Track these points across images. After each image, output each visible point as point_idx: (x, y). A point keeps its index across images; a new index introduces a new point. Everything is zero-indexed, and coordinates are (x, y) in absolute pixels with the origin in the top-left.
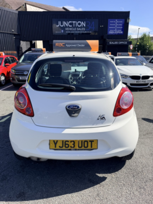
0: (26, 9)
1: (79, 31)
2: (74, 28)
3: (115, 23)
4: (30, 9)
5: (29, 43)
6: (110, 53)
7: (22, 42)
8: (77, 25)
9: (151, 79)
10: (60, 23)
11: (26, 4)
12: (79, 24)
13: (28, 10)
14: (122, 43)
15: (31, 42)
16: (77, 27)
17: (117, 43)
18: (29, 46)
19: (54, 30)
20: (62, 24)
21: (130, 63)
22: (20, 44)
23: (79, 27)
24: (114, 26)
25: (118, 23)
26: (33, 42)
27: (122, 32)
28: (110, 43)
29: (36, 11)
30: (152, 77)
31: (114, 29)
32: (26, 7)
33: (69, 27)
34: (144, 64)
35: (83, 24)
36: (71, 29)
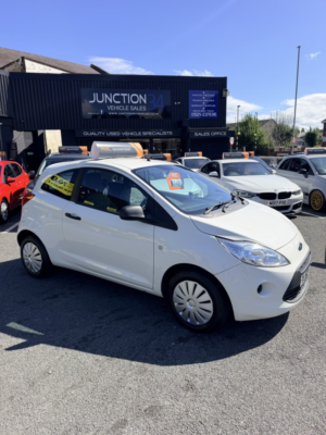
0: (24, 68)
1: (135, 111)
2: (125, 105)
3: (201, 98)
4: (32, 68)
5: (30, 134)
6: (200, 153)
7: (16, 133)
8: (130, 99)
9: (293, 197)
10: (96, 96)
11: (23, 58)
12: (135, 99)
13: (28, 71)
14: (217, 133)
15: (35, 134)
16: (131, 104)
17: (208, 134)
18: (30, 141)
19: (84, 110)
20: (100, 99)
21: (250, 170)
22: (12, 136)
23: (134, 105)
24: (201, 103)
25: (206, 98)
26: (40, 132)
27: (214, 114)
28: (196, 134)
29: (45, 72)
30: (295, 193)
31: (201, 108)
32: (23, 65)
33: (113, 104)
34: (274, 171)
35: (142, 98)
36: (118, 108)
